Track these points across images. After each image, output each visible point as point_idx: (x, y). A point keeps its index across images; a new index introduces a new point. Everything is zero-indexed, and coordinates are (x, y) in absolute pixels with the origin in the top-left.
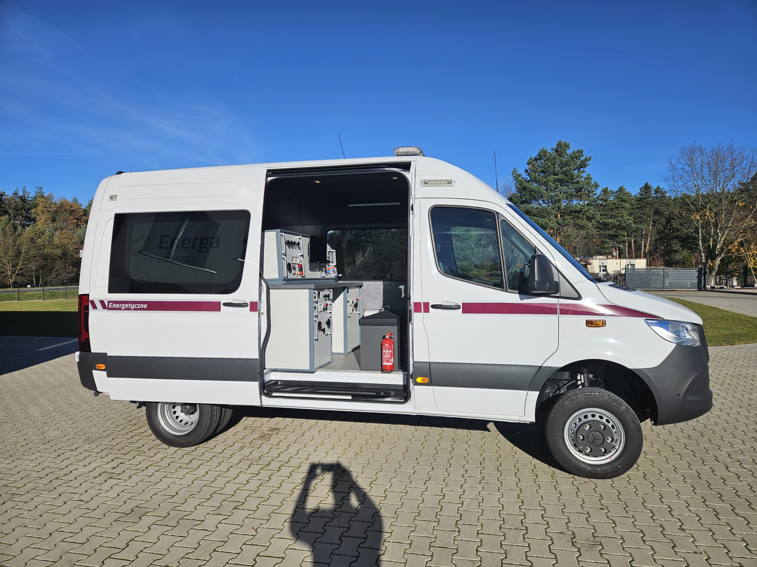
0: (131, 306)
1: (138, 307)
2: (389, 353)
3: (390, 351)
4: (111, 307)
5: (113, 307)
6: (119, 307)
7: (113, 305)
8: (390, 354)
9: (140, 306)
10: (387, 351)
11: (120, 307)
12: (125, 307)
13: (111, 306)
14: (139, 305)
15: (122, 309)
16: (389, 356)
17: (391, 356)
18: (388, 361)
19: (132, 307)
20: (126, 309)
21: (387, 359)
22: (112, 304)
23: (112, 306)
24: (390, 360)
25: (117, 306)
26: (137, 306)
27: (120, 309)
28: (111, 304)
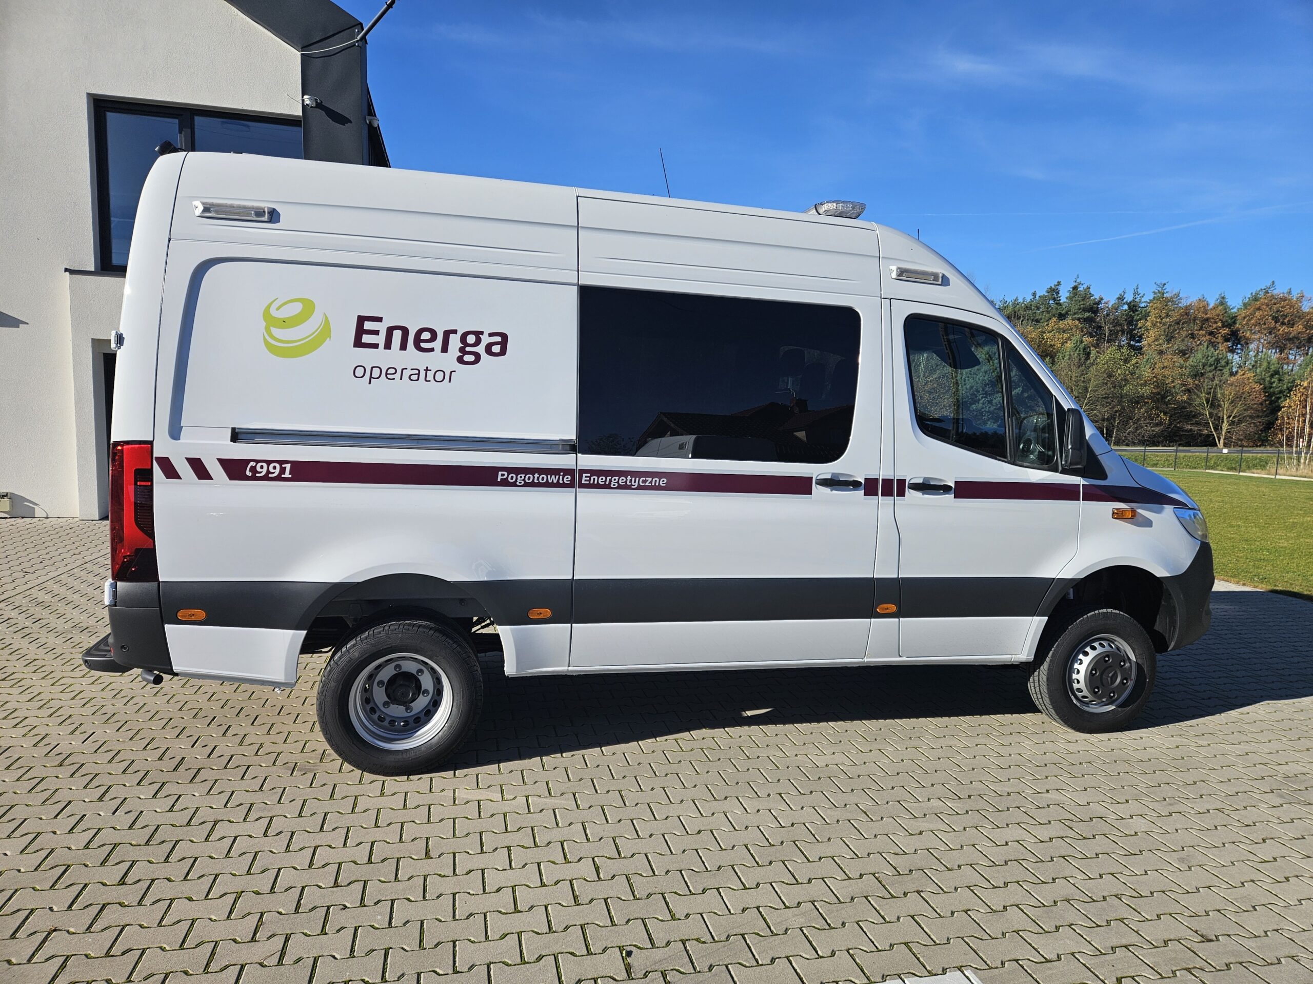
0: (631, 481)
1: (647, 484)
4: (588, 482)
5: (592, 482)
6: (605, 481)
7: (592, 478)
9: (651, 482)
11: (607, 483)
12: (618, 482)
13: (585, 480)
14: (650, 479)
15: (612, 486)
19: (633, 483)
20: (620, 487)
22: (590, 477)
23: (589, 480)
25: (601, 480)
26: (644, 482)
27: (607, 486)
28: (586, 477)
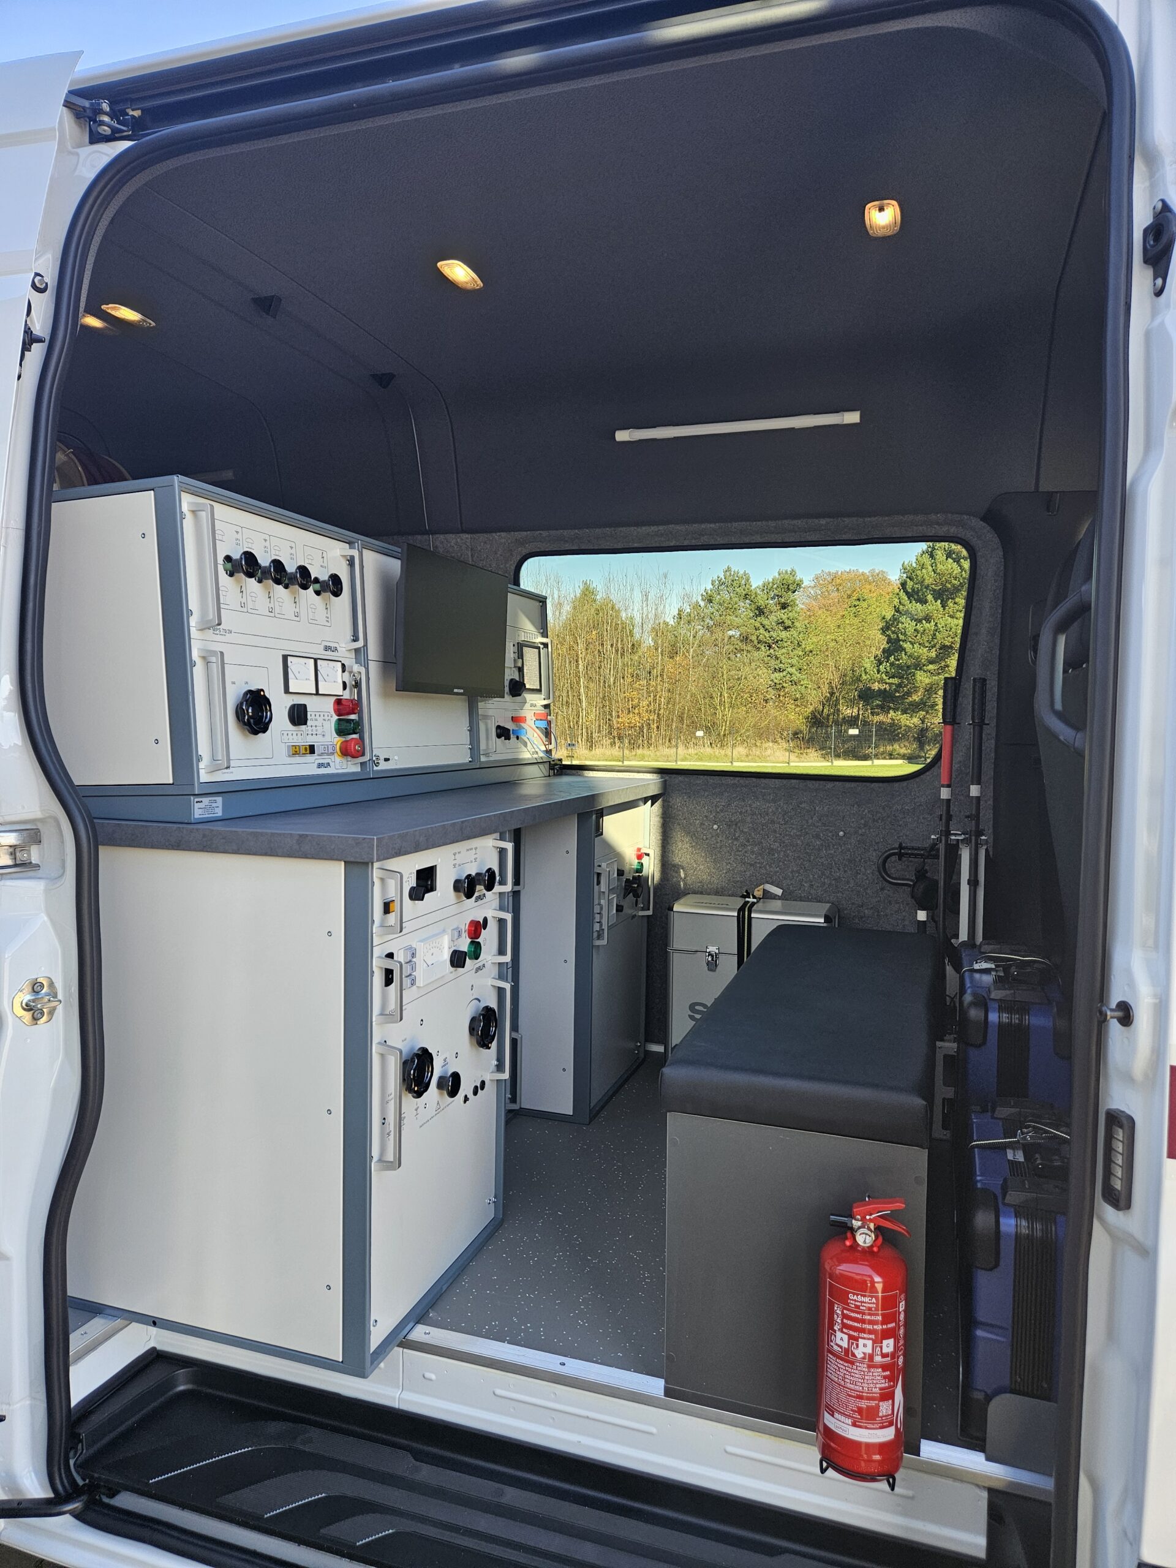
2: (878, 1359)
3: (888, 1345)
8: (884, 1367)
10: (864, 1347)
16: (876, 1381)
17: (892, 1379)
18: (866, 1417)
21: (864, 1404)
24: (885, 1408)
